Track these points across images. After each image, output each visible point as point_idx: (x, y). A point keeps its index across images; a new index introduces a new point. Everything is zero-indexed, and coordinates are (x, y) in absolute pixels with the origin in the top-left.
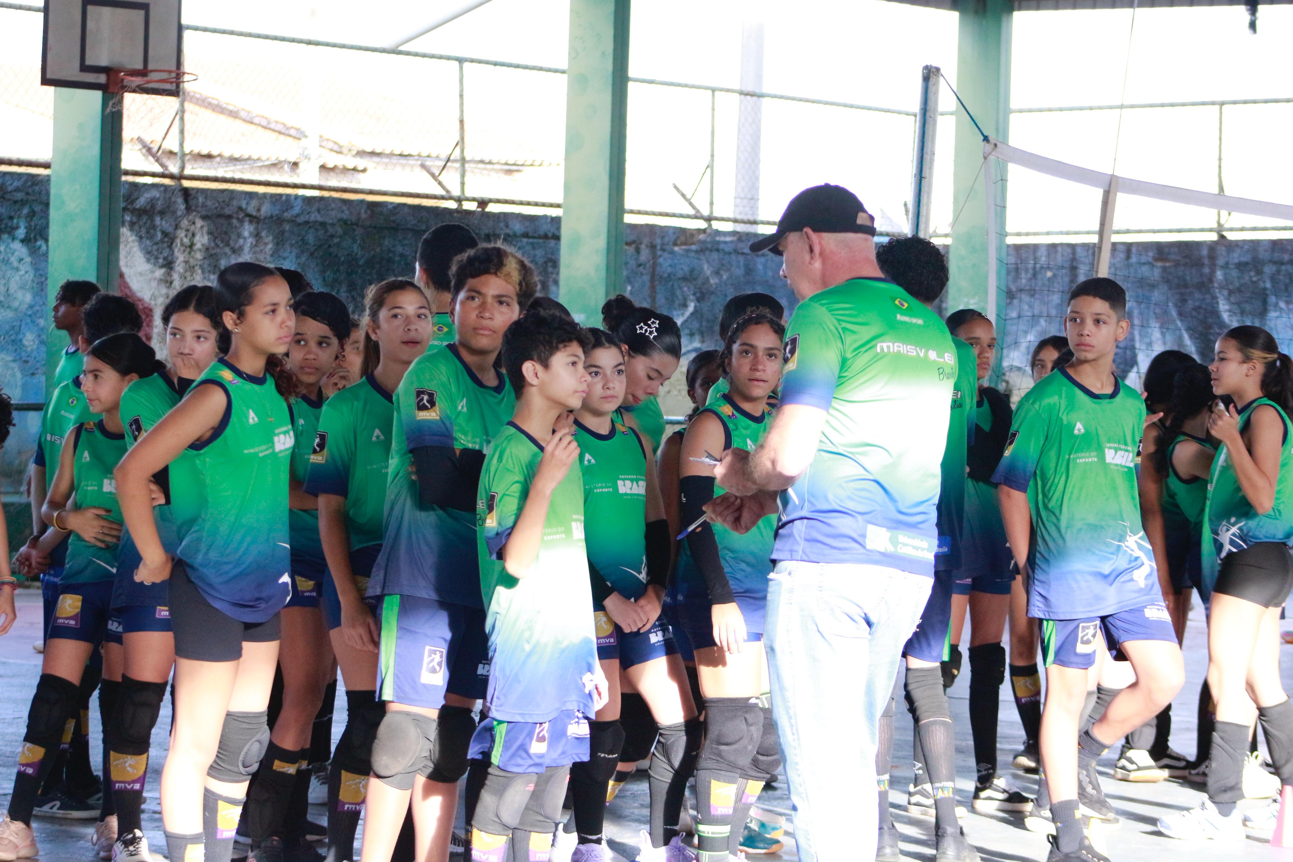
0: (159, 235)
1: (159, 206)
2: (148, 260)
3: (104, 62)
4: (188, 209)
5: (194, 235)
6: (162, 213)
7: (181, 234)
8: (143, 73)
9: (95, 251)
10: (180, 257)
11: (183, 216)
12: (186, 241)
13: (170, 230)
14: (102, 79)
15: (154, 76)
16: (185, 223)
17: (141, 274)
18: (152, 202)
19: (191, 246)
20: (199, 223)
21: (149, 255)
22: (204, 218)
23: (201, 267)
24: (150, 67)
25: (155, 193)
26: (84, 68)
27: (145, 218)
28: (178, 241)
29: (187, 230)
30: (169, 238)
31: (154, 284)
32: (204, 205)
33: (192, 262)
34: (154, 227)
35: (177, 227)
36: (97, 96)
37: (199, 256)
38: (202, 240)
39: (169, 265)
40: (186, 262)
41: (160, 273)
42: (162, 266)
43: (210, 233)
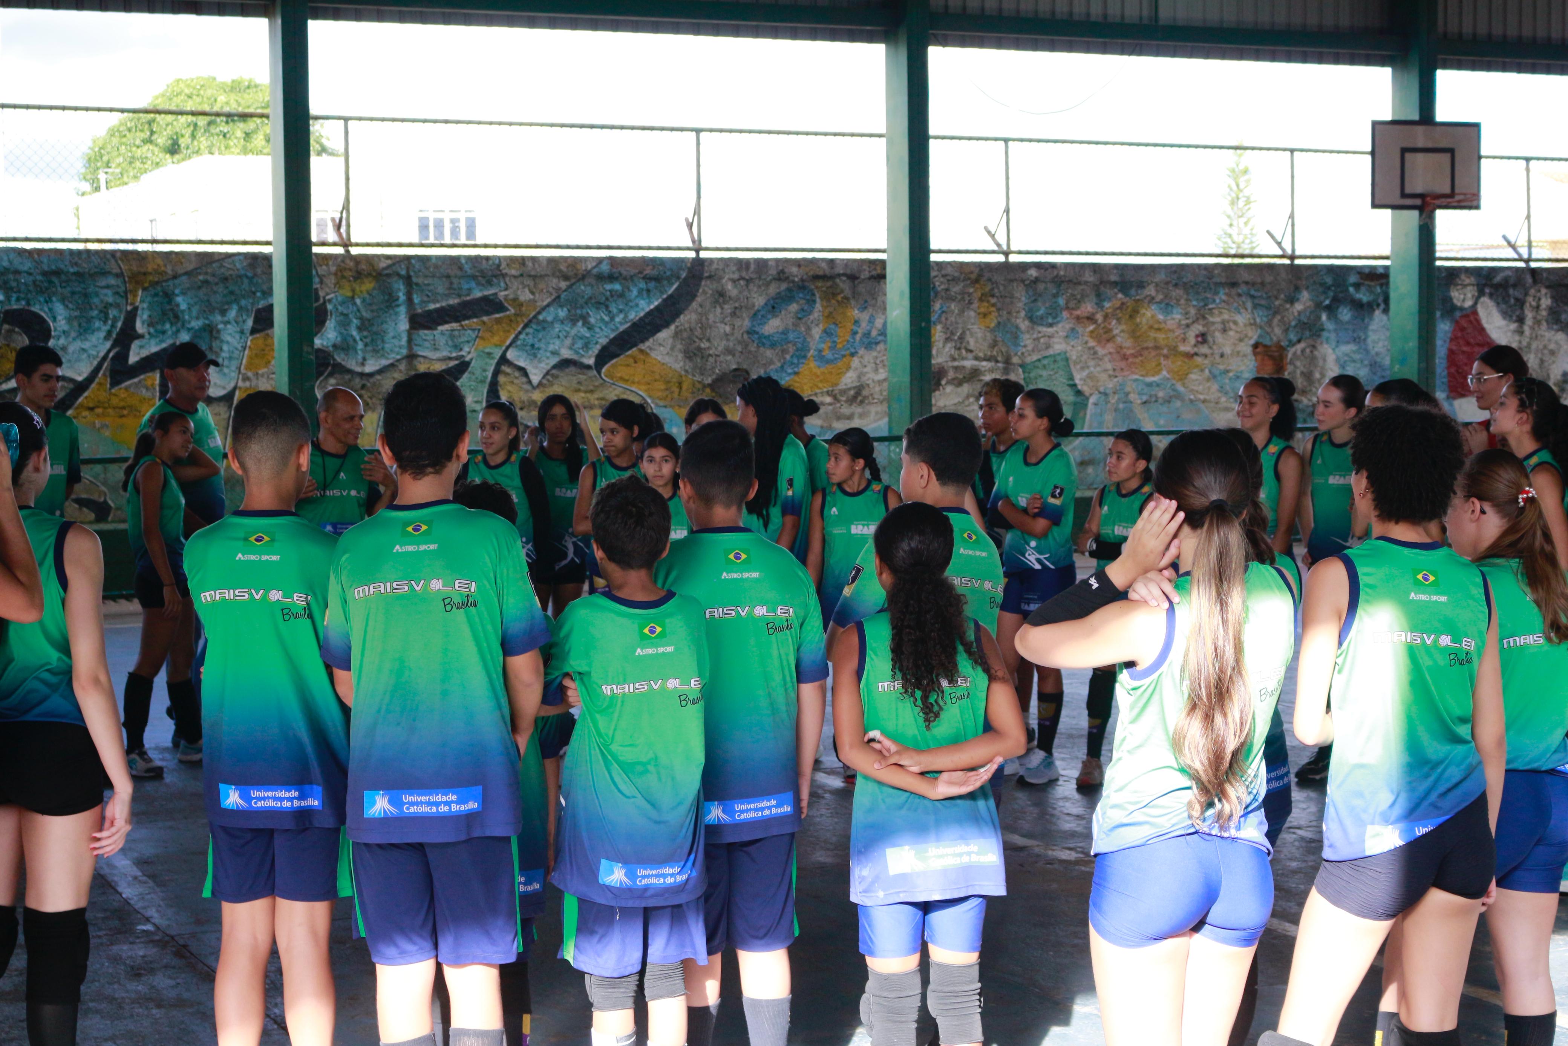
0: (1512, 301)
1: (1512, 281)
2: (1504, 318)
3: (1419, 190)
4: (1535, 282)
5: (1540, 299)
6: (1514, 286)
7: (1530, 299)
8: (1452, 195)
9: (1417, 319)
10: (1529, 315)
11: (1531, 287)
12: (1534, 304)
13: (1520, 296)
14: (1418, 202)
15: (1457, 198)
16: (1532, 291)
17: (1499, 328)
18: (1506, 280)
19: (1538, 307)
20: (1544, 291)
21: (1505, 315)
22: (1547, 287)
23: (1547, 321)
24: (1457, 191)
25: (1509, 273)
26: (1404, 195)
27: (1501, 290)
28: (1528, 304)
29: (1535, 297)
30: (1521, 303)
31: (1509, 334)
32: (1547, 279)
33: (1539, 317)
34: (1509, 296)
35: (1526, 294)
36: (1415, 213)
37: (1544, 313)
38: (1546, 302)
39: (1521, 320)
40: (1534, 318)
41: (1514, 326)
42: (1516, 321)
43: (1552, 297)
